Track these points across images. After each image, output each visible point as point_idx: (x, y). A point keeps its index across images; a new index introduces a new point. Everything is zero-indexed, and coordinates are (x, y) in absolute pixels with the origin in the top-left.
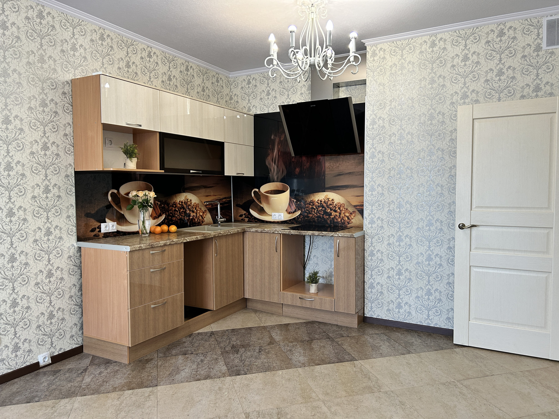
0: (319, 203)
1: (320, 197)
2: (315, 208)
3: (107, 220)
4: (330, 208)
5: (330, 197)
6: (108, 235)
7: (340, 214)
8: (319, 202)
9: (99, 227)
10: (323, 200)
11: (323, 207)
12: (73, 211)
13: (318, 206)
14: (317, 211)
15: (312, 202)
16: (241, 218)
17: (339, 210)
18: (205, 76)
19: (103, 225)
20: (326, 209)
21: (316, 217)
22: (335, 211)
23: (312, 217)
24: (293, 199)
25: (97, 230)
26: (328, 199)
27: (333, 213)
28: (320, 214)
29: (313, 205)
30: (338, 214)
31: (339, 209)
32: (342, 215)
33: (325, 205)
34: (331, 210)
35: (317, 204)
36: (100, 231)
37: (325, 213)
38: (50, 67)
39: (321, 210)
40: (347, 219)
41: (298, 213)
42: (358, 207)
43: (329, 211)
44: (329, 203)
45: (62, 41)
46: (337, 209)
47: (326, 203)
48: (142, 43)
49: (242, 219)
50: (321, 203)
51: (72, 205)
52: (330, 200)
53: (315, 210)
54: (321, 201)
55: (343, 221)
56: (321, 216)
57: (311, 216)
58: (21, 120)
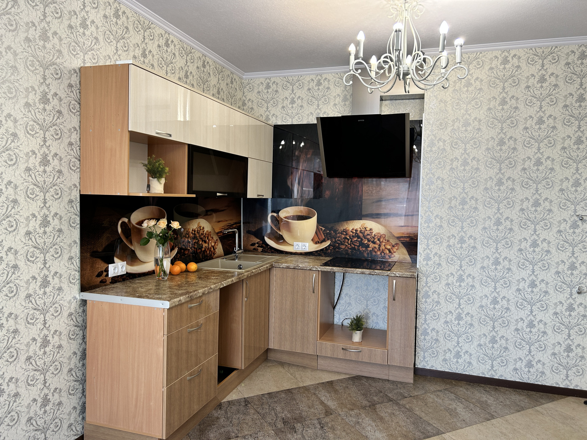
0: (353, 233)
1: (355, 225)
2: (349, 238)
3: (116, 259)
4: (368, 239)
5: (368, 226)
6: (116, 279)
7: (380, 246)
8: (354, 231)
9: (107, 270)
10: (359, 230)
11: (358, 237)
12: (76, 250)
13: (353, 236)
14: (351, 241)
15: (346, 231)
16: (253, 247)
17: (378, 242)
18: (220, 76)
19: (111, 267)
20: (362, 240)
21: (350, 249)
22: (374, 243)
23: (344, 249)
24: (321, 227)
25: (105, 274)
26: (365, 228)
27: (372, 245)
28: (354, 245)
29: (346, 234)
30: (377, 246)
31: (379, 240)
32: (383, 247)
33: (361, 235)
34: (369, 241)
35: (352, 233)
36: (107, 275)
37: (362, 244)
38: (54, 47)
39: (356, 240)
40: (388, 252)
41: (328, 243)
42: (402, 239)
43: (366, 242)
44: (366, 233)
45: (70, 12)
46: (376, 240)
47: (362, 233)
48: (160, 27)
49: (254, 249)
50: (356, 233)
51: (75, 242)
52: (367, 229)
53: (348, 240)
54: (356, 230)
55: (383, 254)
56: (356, 247)
57: (343, 247)
58: (15, 121)
